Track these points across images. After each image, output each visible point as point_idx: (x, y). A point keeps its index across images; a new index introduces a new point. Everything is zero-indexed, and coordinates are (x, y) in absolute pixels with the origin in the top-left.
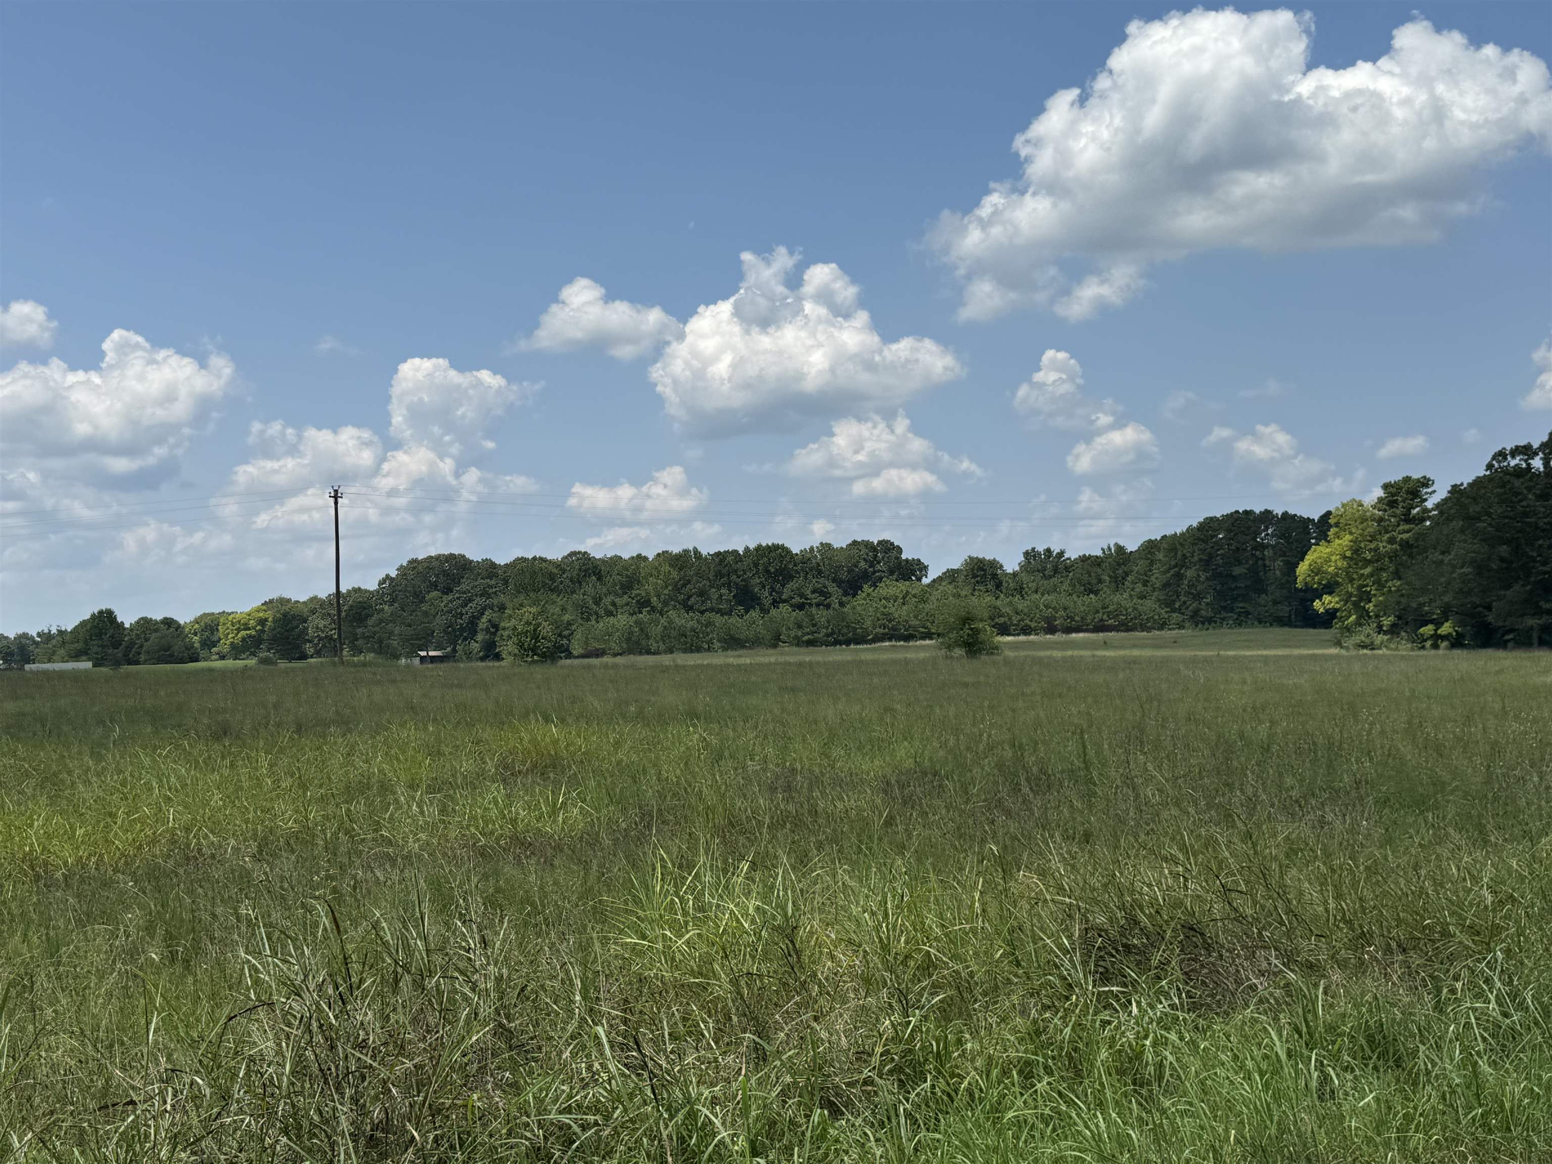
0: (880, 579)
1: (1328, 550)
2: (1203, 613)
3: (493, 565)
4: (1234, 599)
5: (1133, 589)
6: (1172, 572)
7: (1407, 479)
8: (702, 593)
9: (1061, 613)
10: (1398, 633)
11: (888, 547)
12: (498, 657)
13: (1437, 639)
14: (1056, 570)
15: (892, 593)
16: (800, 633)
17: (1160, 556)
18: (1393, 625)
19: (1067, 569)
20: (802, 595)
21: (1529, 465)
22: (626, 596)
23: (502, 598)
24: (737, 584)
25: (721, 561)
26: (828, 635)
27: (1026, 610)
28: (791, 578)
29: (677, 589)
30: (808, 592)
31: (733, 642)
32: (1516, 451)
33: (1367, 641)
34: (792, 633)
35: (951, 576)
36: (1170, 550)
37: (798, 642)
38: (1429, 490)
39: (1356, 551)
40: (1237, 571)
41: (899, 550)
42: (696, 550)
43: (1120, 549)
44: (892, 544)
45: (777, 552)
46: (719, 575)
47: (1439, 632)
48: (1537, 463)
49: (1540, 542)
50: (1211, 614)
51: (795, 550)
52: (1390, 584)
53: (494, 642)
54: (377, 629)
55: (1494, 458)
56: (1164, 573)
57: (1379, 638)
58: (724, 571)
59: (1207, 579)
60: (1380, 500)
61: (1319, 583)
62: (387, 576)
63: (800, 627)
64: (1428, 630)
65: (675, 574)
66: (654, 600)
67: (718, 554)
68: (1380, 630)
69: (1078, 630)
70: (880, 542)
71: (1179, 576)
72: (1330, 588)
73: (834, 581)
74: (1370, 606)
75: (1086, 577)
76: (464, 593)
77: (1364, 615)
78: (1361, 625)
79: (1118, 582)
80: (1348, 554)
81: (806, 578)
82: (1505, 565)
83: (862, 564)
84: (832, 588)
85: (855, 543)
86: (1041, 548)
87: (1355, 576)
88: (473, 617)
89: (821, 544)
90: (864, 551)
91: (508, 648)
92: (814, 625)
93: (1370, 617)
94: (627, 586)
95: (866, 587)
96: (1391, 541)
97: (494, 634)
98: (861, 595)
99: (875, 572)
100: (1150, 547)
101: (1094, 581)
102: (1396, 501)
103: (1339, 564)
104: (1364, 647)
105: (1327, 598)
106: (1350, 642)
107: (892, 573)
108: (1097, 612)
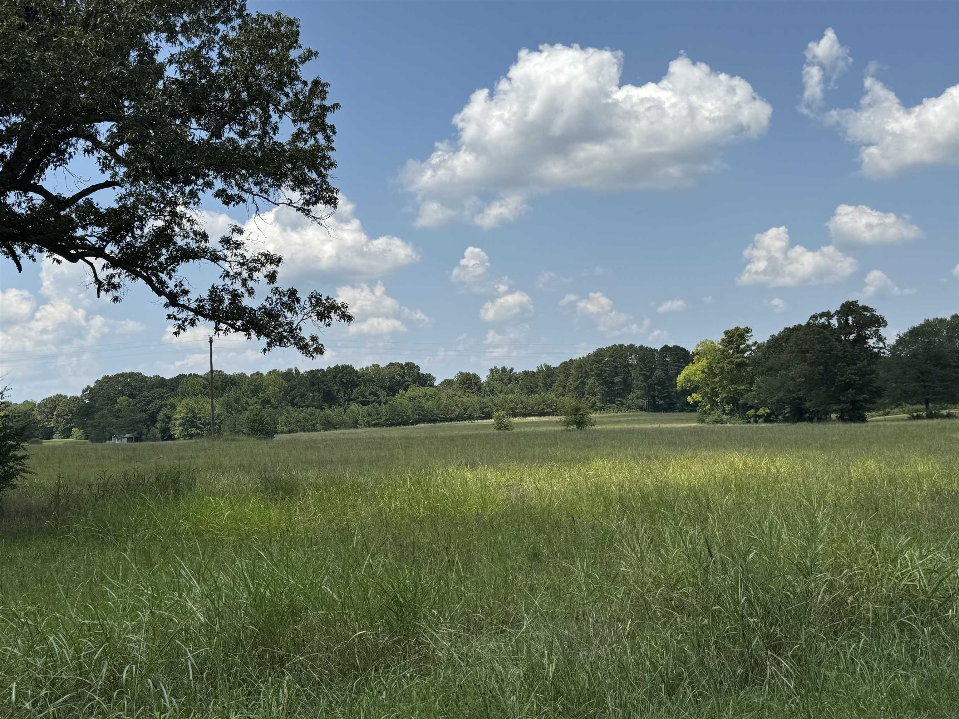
0: (408, 386)
1: (694, 368)
2: (598, 404)
3: (163, 379)
4: (615, 397)
5: (557, 391)
6: (580, 380)
7: (737, 329)
8: (303, 396)
9: (520, 405)
10: (734, 414)
11: (411, 366)
12: (171, 437)
13: (756, 418)
14: (510, 380)
15: (417, 394)
16: (370, 419)
17: (573, 371)
18: (732, 410)
19: (516, 379)
20: (364, 396)
21: (829, 322)
22: (255, 398)
23: (172, 400)
24: (324, 390)
25: (314, 376)
26: (387, 420)
27: (500, 404)
28: (356, 386)
29: (286, 394)
30: (367, 394)
31: (329, 425)
32: (822, 315)
33: (719, 419)
34: (366, 419)
35: (448, 383)
36: (578, 368)
37: (369, 425)
38: (749, 335)
39: (710, 368)
40: (617, 379)
41: (418, 368)
42: (296, 370)
43: (548, 367)
44: (414, 365)
45: (347, 370)
46: (313, 384)
47: (758, 413)
48: (834, 322)
49: (839, 364)
50: (602, 405)
51: (357, 368)
52: (730, 386)
53: (168, 428)
54: (101, 421)
55: (810, 319)
56: (575, 381)
57: (725, 417)
58: (316, 382)
59: (600, 384)
60: (723, 340)
61: (690, 387)
62: (88, 386)
63: (370, 415)
64: (751, 412)
65: (285, 384)
66: (273, 400)
67: (312, 371)
68: (724, 412)
69: (530, 415)
70: (406, 364)
71: (584, 383)
72: (695, 389)
73: (381, 387)
74: (719, 399)
75: (529, 384)
76: (147, 397)
77: (714, 404)
78: (713, 410)
79: (548, 387)
80: (706, 370)
81: (365, 385)
82: (821, 377)
83: (397, 377)
84: (381, 392)
85: (391, 364)
86: (499, 367)
87: (709, 383)
88: (154, 412)
89: (373, 365)
90: (398, 369)
91: (177, 431)
92: (378, 414)
93: (718, 405)
94: (255, 392)
95: (400, 391)
96: (731, 362)
97: (168, 423)
98: (397, 396)
99: (404, 382)
100: (566, 366)
101: (534, 386)
102: (732, 341)
103: (701, 375)
104: (718, 422)
105: (694, 395)
106: (709, 418)
107: (415, 382)
108: (540, 404)
